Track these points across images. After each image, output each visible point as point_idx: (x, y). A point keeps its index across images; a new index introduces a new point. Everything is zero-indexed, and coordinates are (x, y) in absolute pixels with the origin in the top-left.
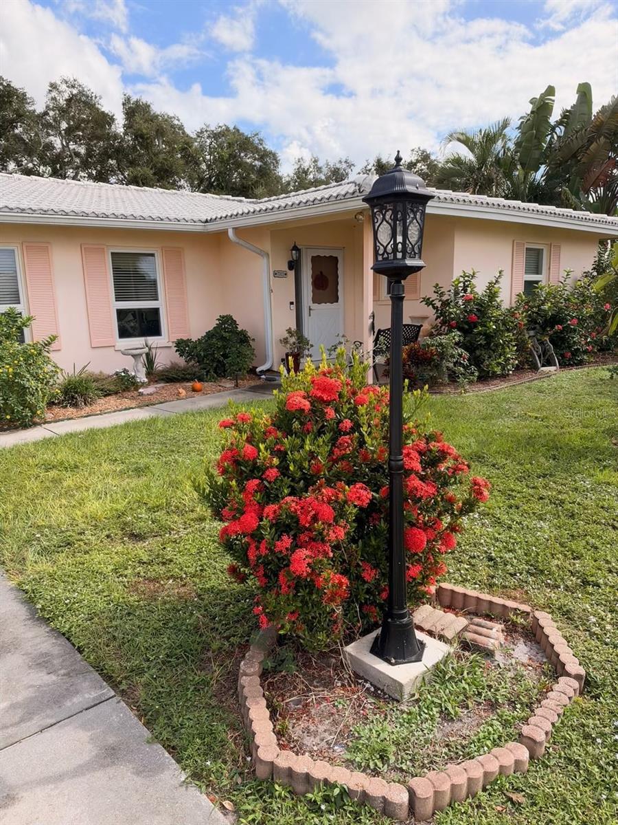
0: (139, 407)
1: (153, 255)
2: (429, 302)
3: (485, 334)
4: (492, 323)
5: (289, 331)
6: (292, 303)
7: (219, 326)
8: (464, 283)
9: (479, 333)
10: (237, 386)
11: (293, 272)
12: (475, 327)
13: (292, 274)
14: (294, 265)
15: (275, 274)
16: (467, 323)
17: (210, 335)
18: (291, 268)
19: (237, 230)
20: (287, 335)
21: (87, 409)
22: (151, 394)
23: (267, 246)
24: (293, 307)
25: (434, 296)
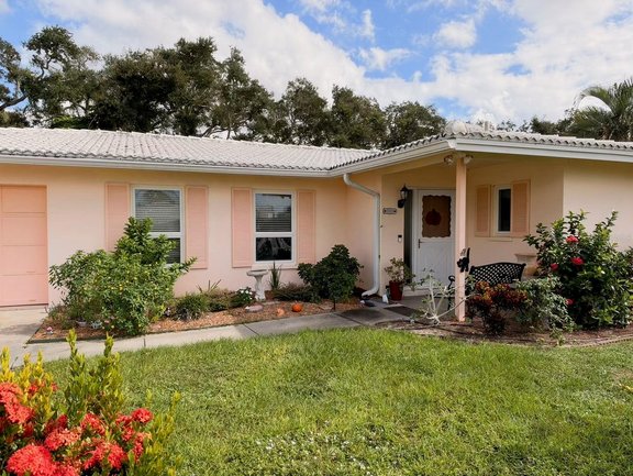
0: (235, 324)
1: (290, 196)
2: (532, 241)
3: (592, 279)
4: (600, 268)
5: (393, 261)
6: (400, 236)
7: (332, 255)
8: (571, 224)
9: (585, 278)
10: (334, 308)
11: (403, 209)
12: (581, 270)
13: (401, 211)
14: (405, 203)
15: (385, 211)
16: (571, 266)
17: (325, 261)
18: (400, 205)
19: (350, 175)
20: (390, 264)
21: (192, 323)
22: (255, 312)
23: (379, 187)
24: (402, 240)
25: (538, 236)
